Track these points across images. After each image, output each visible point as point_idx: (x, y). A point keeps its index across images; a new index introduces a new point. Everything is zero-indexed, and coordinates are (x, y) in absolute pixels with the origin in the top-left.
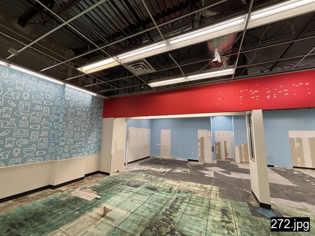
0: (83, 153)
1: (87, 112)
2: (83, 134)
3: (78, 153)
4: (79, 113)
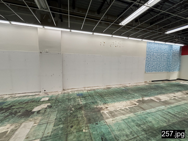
0: (176, 70)
1: (178, 54)
2: (177, 63)
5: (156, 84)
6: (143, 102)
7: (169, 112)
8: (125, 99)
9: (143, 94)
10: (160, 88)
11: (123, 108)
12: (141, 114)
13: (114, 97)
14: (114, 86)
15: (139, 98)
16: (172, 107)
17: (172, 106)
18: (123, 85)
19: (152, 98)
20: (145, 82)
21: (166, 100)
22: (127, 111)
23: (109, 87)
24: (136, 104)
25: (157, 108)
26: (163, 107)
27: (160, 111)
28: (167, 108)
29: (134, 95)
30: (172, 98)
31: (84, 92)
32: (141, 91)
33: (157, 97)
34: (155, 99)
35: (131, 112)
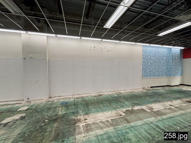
0: (178, 75)
1: (178, 57)
2: (178, 67)
3: (176, 75)
4: (176, 58)
5: (155, 90)
6: (132, 112)
7: (158, 126)
8: (113, 108)
9: (135, 102)
10: (157, 95)
11: (104, 120)
12: (122, 128)
13: (101, 105)
14: (106, 93)
15: (129, 107)
16: (164, 119)
17: (164, 117)
18: (117, 92)
19: (144, 107)
20: (143, 88)
21: (160, 109)
22: (108, 124)
23: (101, 94)
24: (121, 115)
25: (145, 120)
26: (152, 119)
27: (147, 124)
28: (157, 120)
29: (124, 104)
30: (167, 108)
31: (71, 100)
32: (135, 98)
33: (150, 106)
34: (146, 108)
35: (112, 125)
